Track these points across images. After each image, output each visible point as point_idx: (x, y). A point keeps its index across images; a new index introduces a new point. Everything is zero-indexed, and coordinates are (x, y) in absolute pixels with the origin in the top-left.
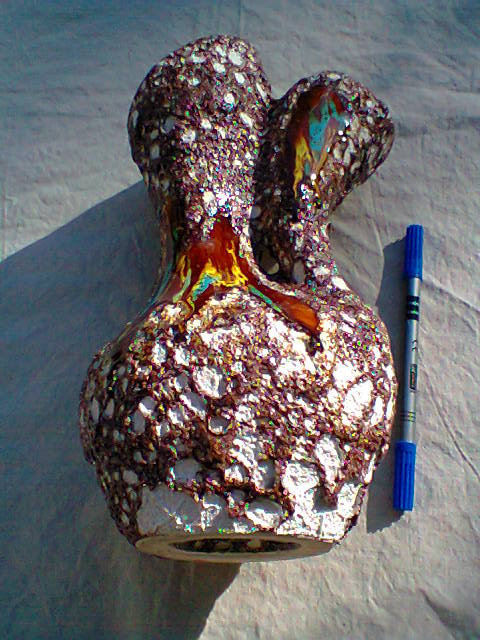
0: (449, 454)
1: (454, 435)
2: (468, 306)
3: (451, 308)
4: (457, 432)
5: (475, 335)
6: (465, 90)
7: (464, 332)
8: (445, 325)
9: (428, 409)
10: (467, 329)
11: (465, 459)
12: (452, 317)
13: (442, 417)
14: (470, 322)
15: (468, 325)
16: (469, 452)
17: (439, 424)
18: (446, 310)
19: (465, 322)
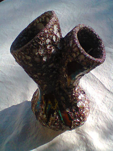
3: (95, 79)
5: (97, 84)
6: (111, 48)
12: (94, 80)
14: (97, 82)
18: (94, 79)
19: (96, 82)
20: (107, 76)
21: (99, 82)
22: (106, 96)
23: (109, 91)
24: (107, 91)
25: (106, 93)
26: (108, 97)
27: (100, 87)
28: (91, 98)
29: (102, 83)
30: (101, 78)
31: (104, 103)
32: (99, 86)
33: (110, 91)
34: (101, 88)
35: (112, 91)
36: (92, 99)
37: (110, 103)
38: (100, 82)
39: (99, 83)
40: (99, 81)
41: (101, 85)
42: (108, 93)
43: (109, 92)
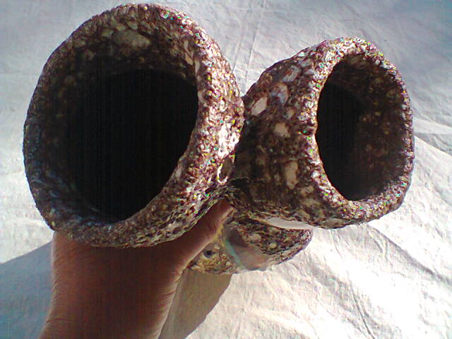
0: (359, 329)
1: (364, 315)
2: (379, 232)
3: (368, 233)
4: (365, 313)
5: (382, 252)
7: (375, 249)
8: (362, 243)
9: (346, 295)
10: (377, 247)
11: (369, 333)
12: (367, 238)
13: (356, 301)
14: (379, 242)
15: (378, 245)
16: (373, 328)
17: (354, 306)
18: (364, 234)
19: (376, 242)
20: (403, 216)
21: (384, 242)
22: (425, 294)
23: (428, 271)
24: (424, 274)
25: (422, 282)
26: (432, 298)
27: (396, 263)
28: (377, 313)
29: (398, 244)
30: (387, 227)
31: (426, 323)
32: (389, 257)
33: (433, 271)
34: (399, 267)
35: (440, 273)
36: (380, 318)
37: (447, 319)
38: (390, 241)
39: (386, 244)
40: (385, 237)
41: (397, 255)
42: (429, 282)
43: (429, 276)
